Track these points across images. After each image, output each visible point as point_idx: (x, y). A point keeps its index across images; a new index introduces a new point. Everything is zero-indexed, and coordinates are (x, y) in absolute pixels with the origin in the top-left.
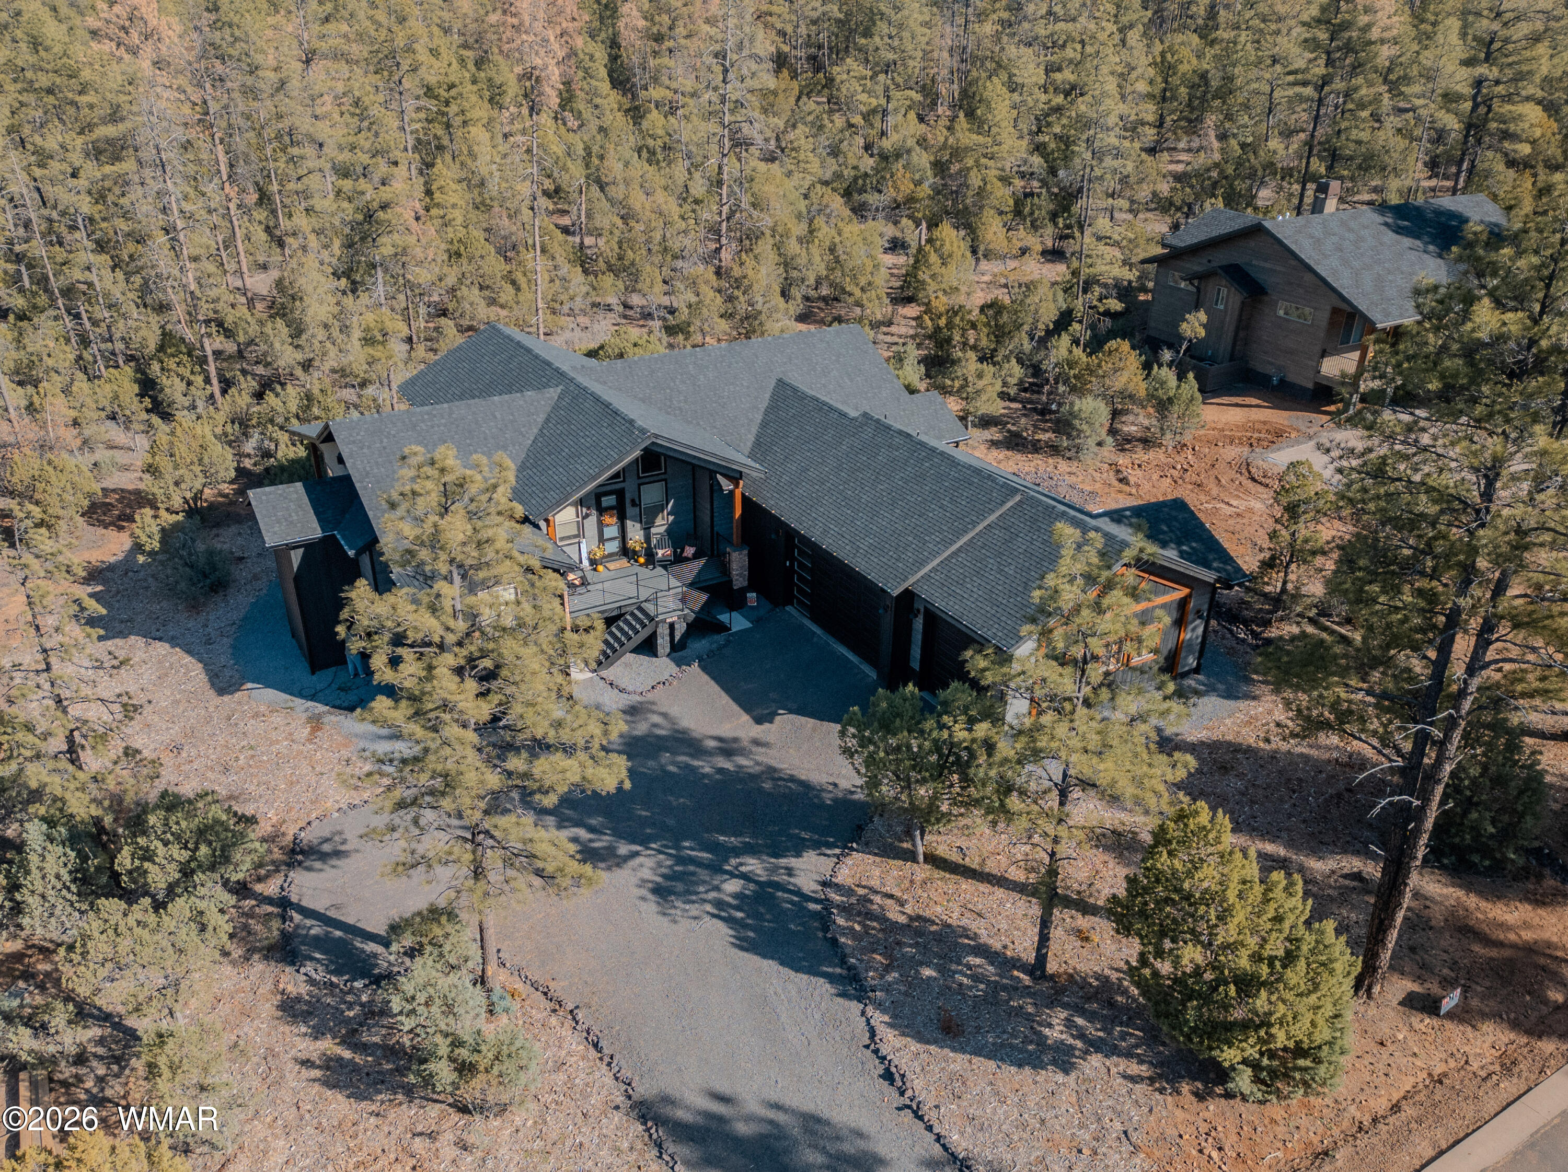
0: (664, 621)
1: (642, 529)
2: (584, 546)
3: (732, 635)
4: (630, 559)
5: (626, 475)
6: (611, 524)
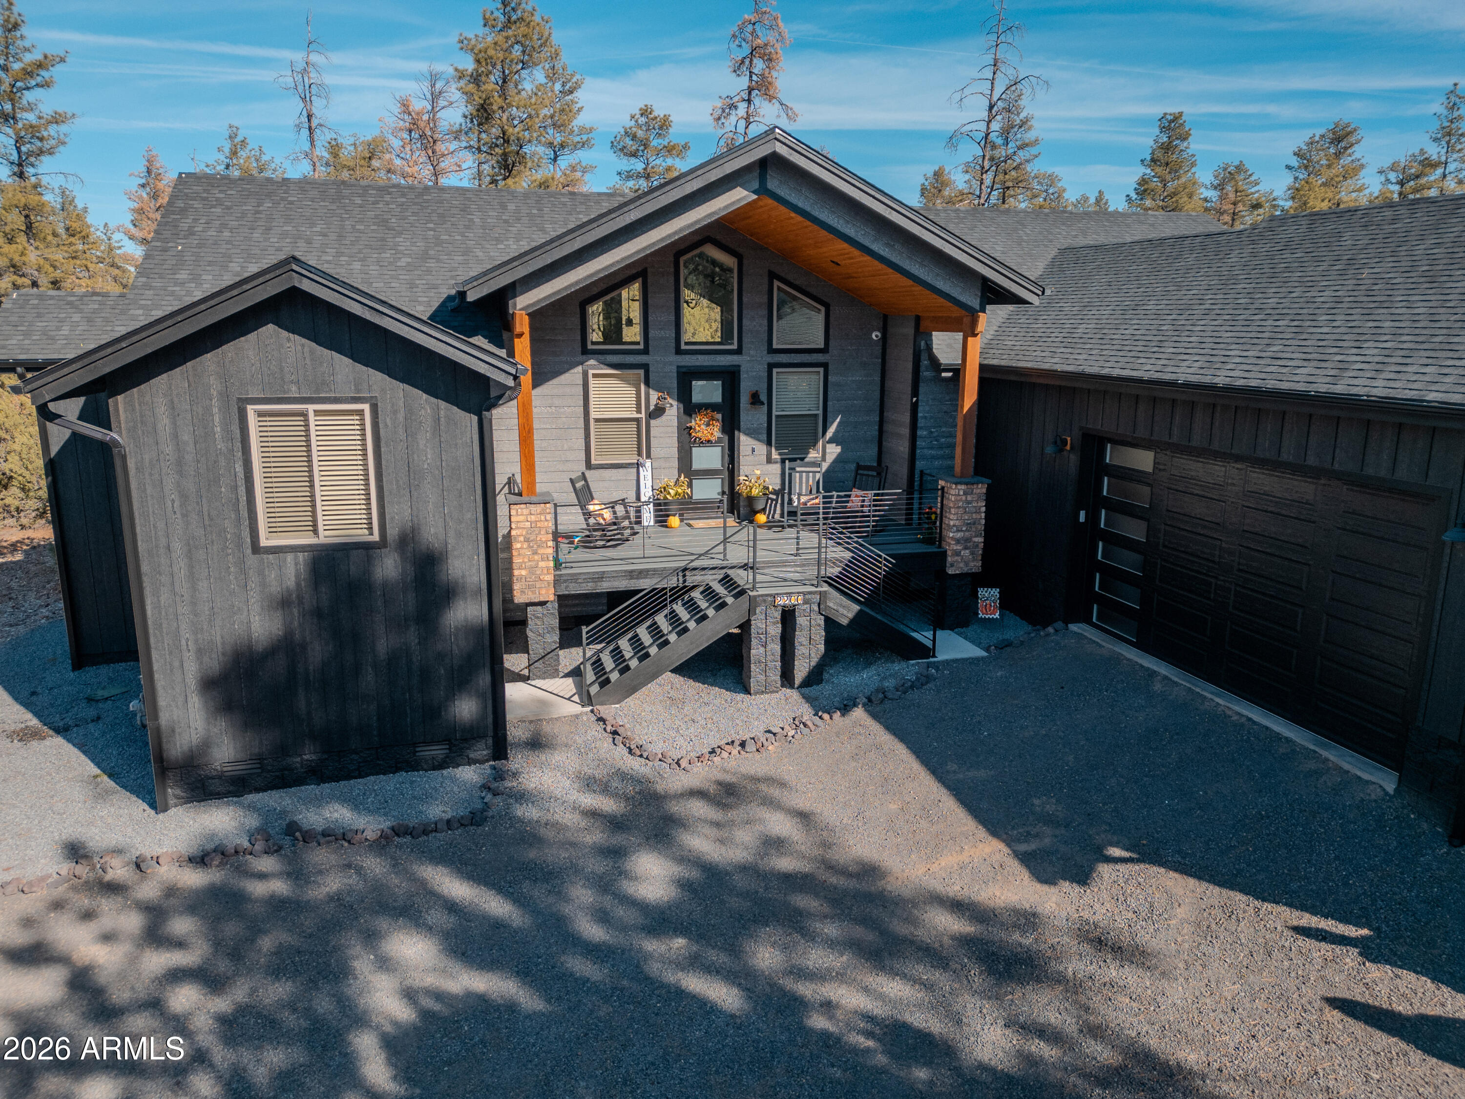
0: (770, 601)
1: (769, 460)
2: (646, 474)
3: (936, 666)
4: (740, 519)
5: (745, 340)
6: (709, 441)
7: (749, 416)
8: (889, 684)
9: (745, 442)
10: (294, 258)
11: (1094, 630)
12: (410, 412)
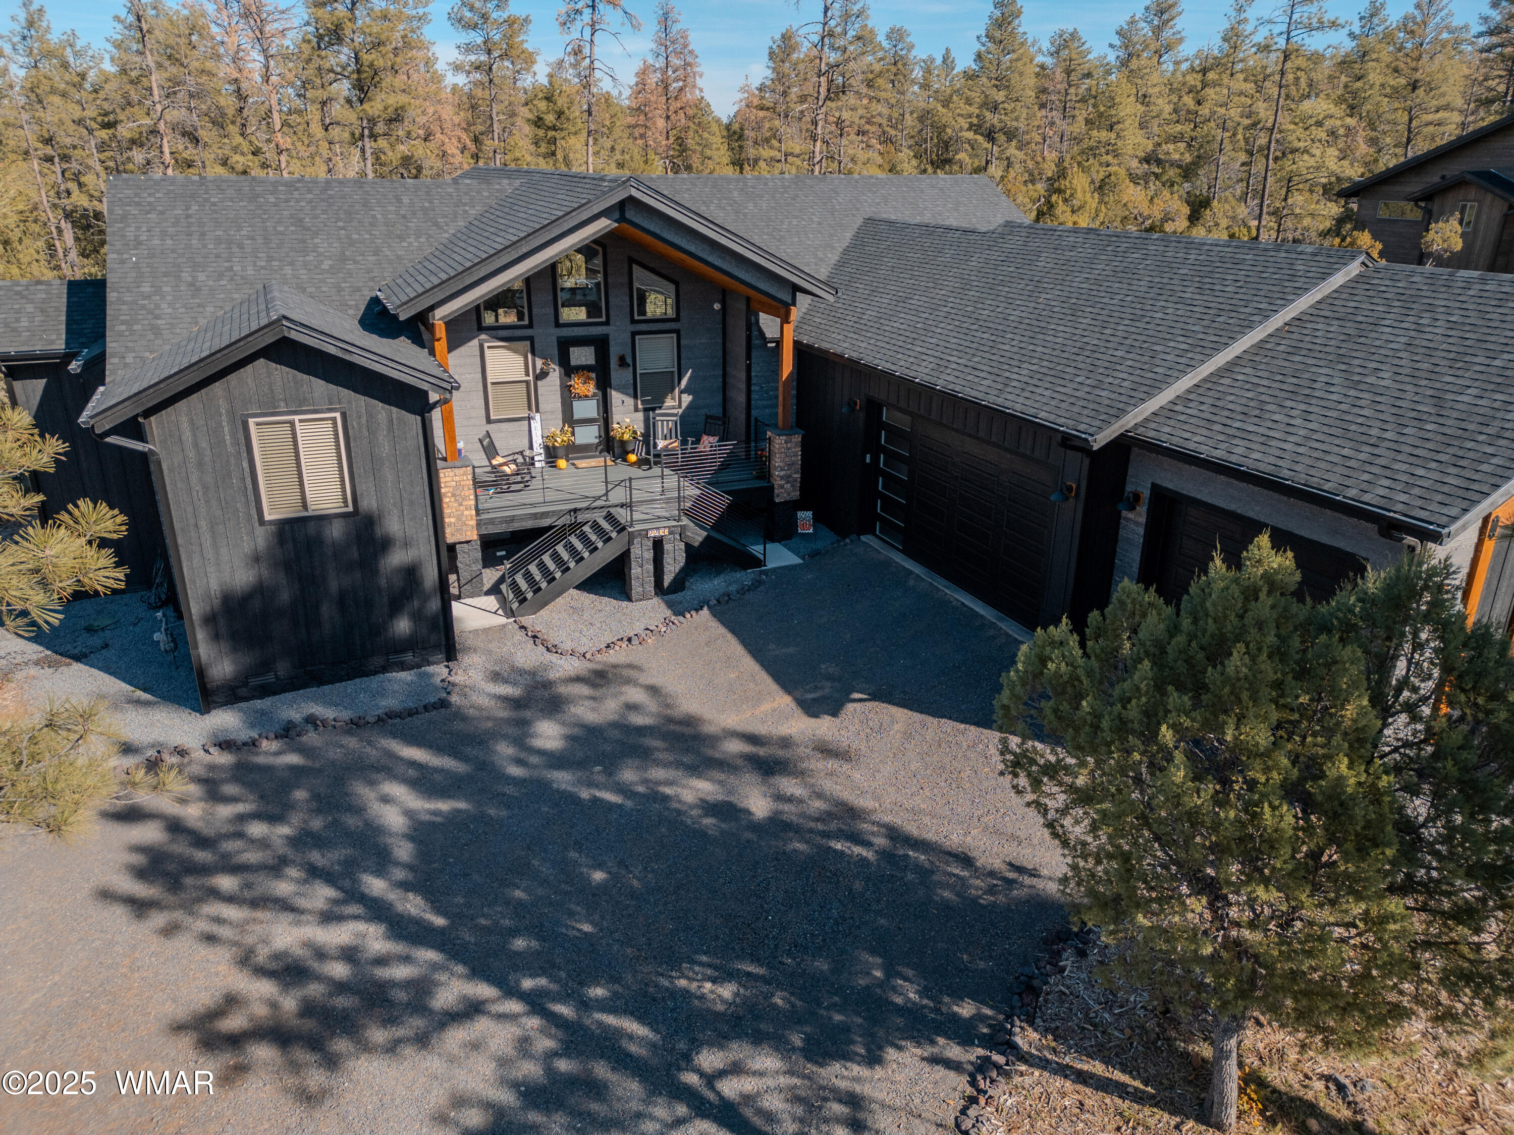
0: (644, 534)
1: (636, 410)
2: (536, 425)
3: (766, 573)
4: (615, 458)
5: (612, 313)
6: (586, 396)
7: (618, 375)
8: (733, 588)
9: (616, 397)
10: (285, 317)
11: (877, 541)
12: (371, 416)
